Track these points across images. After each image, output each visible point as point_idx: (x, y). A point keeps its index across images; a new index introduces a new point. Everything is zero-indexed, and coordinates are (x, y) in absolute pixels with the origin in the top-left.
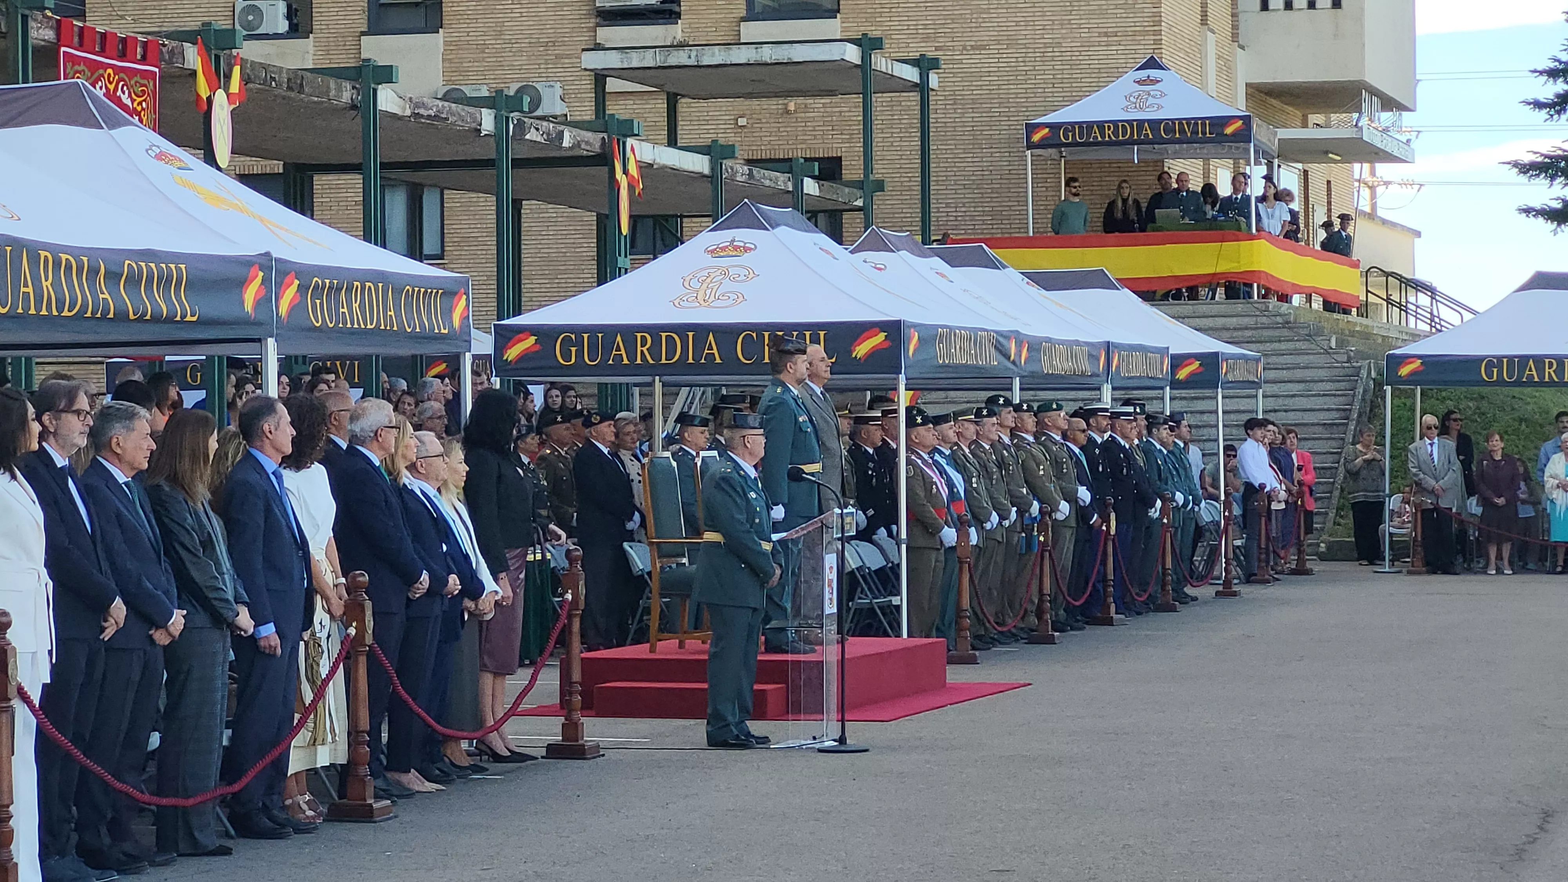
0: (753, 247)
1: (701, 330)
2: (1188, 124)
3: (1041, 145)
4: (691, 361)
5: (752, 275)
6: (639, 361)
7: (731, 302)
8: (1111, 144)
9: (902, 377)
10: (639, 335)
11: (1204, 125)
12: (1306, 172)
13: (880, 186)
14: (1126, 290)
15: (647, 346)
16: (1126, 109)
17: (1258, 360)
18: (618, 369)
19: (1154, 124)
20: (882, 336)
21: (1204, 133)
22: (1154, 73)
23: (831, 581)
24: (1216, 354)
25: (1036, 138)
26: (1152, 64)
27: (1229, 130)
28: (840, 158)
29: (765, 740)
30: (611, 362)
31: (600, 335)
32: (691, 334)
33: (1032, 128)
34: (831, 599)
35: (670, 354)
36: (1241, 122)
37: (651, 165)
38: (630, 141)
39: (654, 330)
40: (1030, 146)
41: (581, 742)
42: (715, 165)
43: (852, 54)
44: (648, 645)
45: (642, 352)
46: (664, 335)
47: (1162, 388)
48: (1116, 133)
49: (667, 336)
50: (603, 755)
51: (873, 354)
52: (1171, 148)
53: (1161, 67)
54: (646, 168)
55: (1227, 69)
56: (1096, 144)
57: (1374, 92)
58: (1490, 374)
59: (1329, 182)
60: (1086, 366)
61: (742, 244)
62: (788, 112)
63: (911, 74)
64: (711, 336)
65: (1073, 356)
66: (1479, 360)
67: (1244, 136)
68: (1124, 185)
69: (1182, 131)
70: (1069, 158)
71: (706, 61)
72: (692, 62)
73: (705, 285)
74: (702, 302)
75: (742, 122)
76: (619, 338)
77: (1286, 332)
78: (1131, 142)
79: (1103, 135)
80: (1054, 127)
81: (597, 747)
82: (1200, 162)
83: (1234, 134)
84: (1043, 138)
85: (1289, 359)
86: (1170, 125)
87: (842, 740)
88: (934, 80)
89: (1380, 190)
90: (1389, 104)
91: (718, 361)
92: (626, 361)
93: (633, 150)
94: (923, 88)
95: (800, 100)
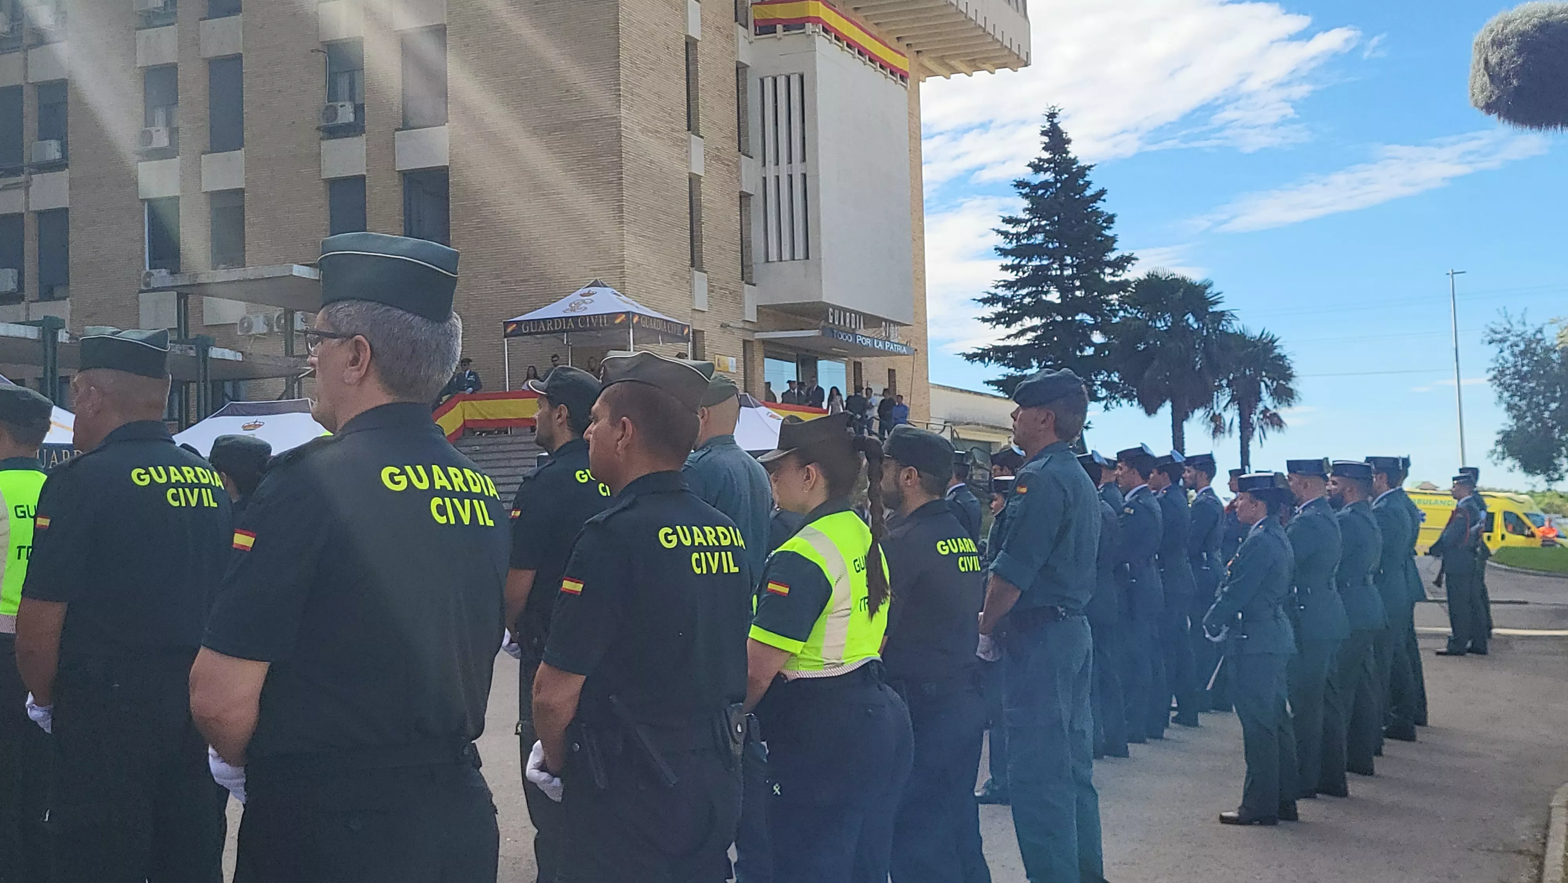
2: (594, 318)
8: (550, 332)
11: (603, 318)
21: (603, 324)
22: (593, 289)
25: (509, 330)
26: (596, 284)
27: (618, 321)
33: (507, 324)
36: (624, 316)
69: (590, 323)
79: (546, 328)
83: (620, 323)
84: (513, 331)
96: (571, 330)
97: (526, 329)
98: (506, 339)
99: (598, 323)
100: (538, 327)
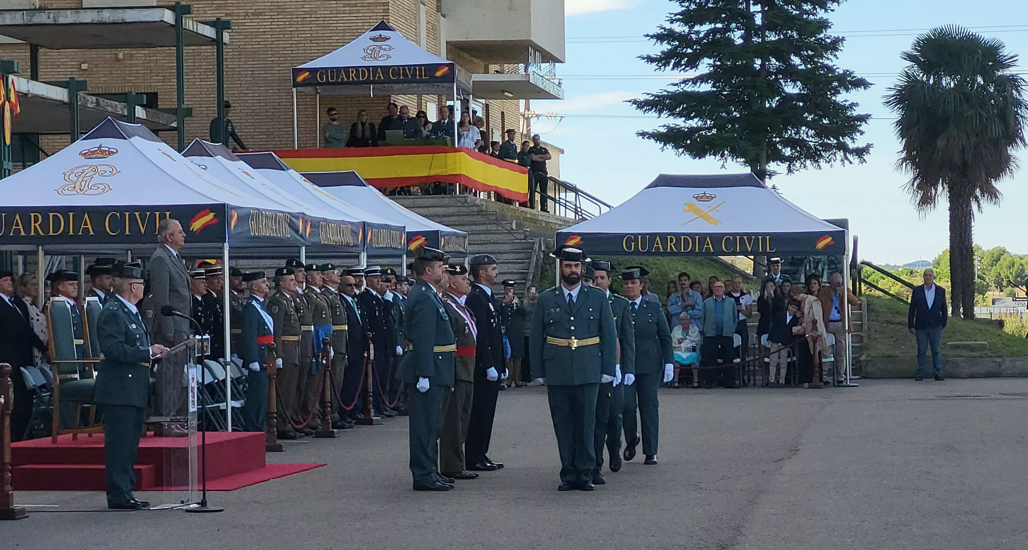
0: (115, 151)
1: (79, 211)
2: (409, 70)
3: (305, 83)
4: (71, 233)
5: (115, 171)
6: (33, 234)
7: (100, 191)
9: (226, 245)
10: (32, 215)
11: (420, 70)
12: (487, 106)
13: (189, 112)
14: (371, 186)
15: (39, 223)
16: (364, 58)
17: (465, 237)
18: (17, 240)
19: (385, 69)
20: (212, 215)
21: (420, 75)
22: (384, 33)
23: (193, 388)
24: (437, 232)
25: (300, 79)
26: (383, 26)
27: (438, 74)
28: (156, 93)
29: (146, 504)
30: (11, 234)
31: (3, 214)
32: (71, 214)
33: (297, 72)
34: (193, 401)
35: (57, 227)
36: (447, 68)
37: (26, 95)
38: (11, 77)
39: (44, 211)
40: (296, 85)
41: (11, 507)
42: (72, 96)
43: (168, 17)
44: (51, 438)
45: (35, 226)
46: (51, 214)
47: (400, 256)
48: (357, 76)
49: (53, 215)
50: (28, 517)
51: (205, 228)
52: (396, 86)
53: (389, 29)
54: (23, 97)
55: (433, 30)
56: (343, 83)
57: (537, 49)
58: (629, 247)
59: (503, 113)
60: (350, 239)
61: (107, 149)
62: (118, 60)
63: (209, 32)
64: (86, 216)
65: (341, 232)
66: (622, 236)
67: (449, 78)
68: (364, 113)
69: (405, 75)
70: (322, 94)
71: (61, 20)
72: (50, 21)
73: (80, 179)
74: (79, 191)
75: (84, 66)
76: (17, 217)
77: (480, 219)
78: (368, 82)
79: (348, 77)
80: (313, 71)
81: (23, 511)
82: (415, 97)
83: (442, 77)
84: (304, 80)
85: (483, 237)
86: (396, 70)
87: (203, 503)
88: (226, 37)
89: (532, 121)
90: (548, 58)
91: (92, 233)
92: (23, 234)
93: (13, 83)
94: (218, 42)
95: (127, 51)
96: (379, 82)
97: (321, 78)
98: (294, 90)
99: (414, 75)
100: (338, 77)
